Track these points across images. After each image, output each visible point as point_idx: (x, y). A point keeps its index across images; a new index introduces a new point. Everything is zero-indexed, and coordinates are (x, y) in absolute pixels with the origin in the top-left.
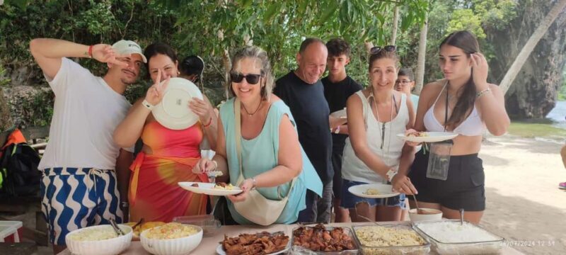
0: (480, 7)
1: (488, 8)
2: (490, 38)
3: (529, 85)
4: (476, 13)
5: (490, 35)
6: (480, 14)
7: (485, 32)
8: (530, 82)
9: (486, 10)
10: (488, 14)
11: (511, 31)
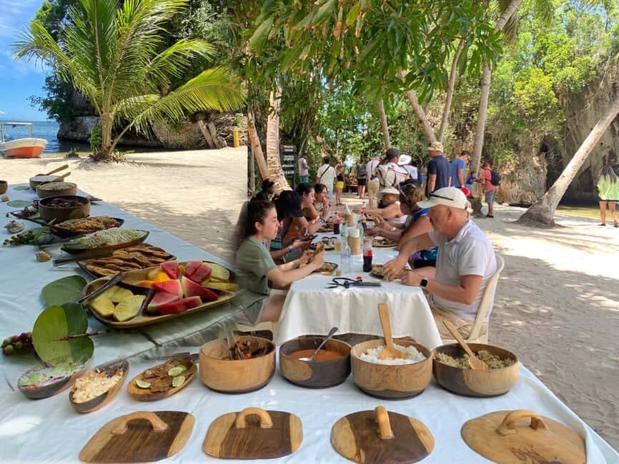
0: (551, 65)
1: (562, 66)
2: (563, 103)
3: (607, 159)
4: (546, 74)
5: (562, 100)
6: (552, 74)
7: (557, 96)
8: (607, 155)
9: (558, 70)
10: (560, 74)
11: (588, 94)
